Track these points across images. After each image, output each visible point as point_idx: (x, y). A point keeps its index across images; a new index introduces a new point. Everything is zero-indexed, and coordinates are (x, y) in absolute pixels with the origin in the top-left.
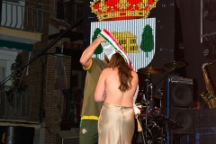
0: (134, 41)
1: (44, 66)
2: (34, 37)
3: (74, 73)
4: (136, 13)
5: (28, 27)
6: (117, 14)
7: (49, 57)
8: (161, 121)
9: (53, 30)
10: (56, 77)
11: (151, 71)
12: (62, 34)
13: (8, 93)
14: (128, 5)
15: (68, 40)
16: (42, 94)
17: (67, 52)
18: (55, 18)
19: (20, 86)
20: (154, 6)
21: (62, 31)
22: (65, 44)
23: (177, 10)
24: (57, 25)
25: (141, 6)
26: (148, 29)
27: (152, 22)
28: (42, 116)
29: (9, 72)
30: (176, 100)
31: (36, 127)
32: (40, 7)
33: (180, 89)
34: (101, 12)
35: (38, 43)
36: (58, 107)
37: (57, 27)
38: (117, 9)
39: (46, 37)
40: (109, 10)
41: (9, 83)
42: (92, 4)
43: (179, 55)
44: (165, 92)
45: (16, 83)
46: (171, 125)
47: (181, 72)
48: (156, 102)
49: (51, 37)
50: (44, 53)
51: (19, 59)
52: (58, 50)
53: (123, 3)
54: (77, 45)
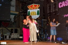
1: (19, 18)
2: (17, 13)
4: (36, 8)
5: (16, 11)
8: (41, 27)
9: (21, 12)
10: (22, 20)
11: (39, 18)
13: (13, 23)
14: (34, 6)
16: (19, 23)
17: (23, 15)
19: (15, 22)
20: (39, 7)
23: (43, 7)
24: (21, 10)
26: (38, 11)
27: (39, 9)
28: (19, 27)
29: (13, 19)
31: (18, 29)
32: (18, 7)
33: (44, 21)
38: (32, 7)
39: (19, 13)
41: (13, 21)
42: (28, 6)
43: (44, 15)
44: (42, 22)
46: (43, 28)
47: (44, 18)
48: (40, 24)
49: (20, 13)
50: (19, 16)
51: (15, 17)
52: (22, 15)
53: (33, 6)
54: (25, 14)
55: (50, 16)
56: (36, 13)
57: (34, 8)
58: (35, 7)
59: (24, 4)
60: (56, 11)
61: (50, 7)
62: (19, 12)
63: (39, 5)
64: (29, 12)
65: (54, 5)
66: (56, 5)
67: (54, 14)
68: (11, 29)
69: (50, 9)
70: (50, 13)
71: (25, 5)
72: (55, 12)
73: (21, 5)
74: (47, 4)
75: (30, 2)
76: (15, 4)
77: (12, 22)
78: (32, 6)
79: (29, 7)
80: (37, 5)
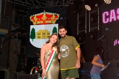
0: (49, 34)
1: (9, 44)
2: (5, 31)
3: (23, 47)
4: (50, 22)
5: (2, 27)
6: (42, 22)
7: (12, 40)
9: (13, 28)
10: (15, 49)
15: (20, 33)
17: (19, 38)
18: (14, 23)
20: (58, 19)
21: (17, 29)
22: (19, 34)
24: (15, 26)
25: (52, 18)
26: (55, 28)
28: (8, 66)
31: (6, 70)
32: (8, 18)
34: (35, 21)
35: (6, 34)
36: (15, 62)
37: (15, 27)
38: (41, 20)
39: (10, 31)
40: (38, 20)
42: (31, 17)
50: (9, 38)
52: (15, 37)
53: (44, 17)
57: (47, 22)
58: (47, 19)
59: (22, 11)
60: (96, 31)
61: (82, 20)
62: (10, 29)
64: (33, 30)
66: (95, 17)
67: (92, 36)
69: (82, 25)
70: (82, 35)
71: (25, 14)
72: (95, 33)
73: (14, 12)
74: (76, 13)
75: (37, 7)
79: (34, 18)
80: (53, 14)
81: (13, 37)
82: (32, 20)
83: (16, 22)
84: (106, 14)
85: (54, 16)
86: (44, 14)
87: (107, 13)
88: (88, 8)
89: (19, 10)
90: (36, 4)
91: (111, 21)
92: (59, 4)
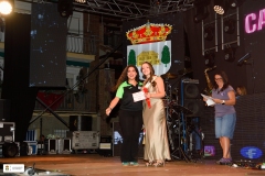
0: (157, 57)
1: (97, 77)
2: (90, 58)
4: (158, 38)
5: (86, 52)
6: (144, 39)
8: (178, 109)
9: (102, 53)
10: (105, 83)
11: (169, 76)
12: (108, 55)
14: (152, 32)
15: (112, 59)
16: (97, 95)
17: (111, 67)
18: (103, 45)
19: (83, 90)
20: (169, 32)
21: (108, 53)
22: (110, 61)
23: (185, 34)
24: (104, 49)
25: (160, 33)
26: (166, 48)
27: (168, 44)
29: (75, 81)
30: (188, 94)
32: (93, 38)
33: (190, 87)
34: (133, 39)
35: (93, 62)
37: (105, 51)
38: (144, 36)
39: (98, 57)
40: (139, 37)
41: (76, 89)
42: (128, 33)
43: (188, 65)
44: (179, 90)
45: (80, 89)
47: (190, 76)
48: (174, 97)
49: (101, 57)
50: (97, 68)
51: (81, 72)
52: (106, 66)
53: (149, 32)
54: (118, 62)
55: (210, 65)
56: (159, 57)
57: (152, 39)
58: (153, 35)
59: (113, 25)
60: (234, 48)
61: (210, 30)
62: (97, 54)
63: (170, 27)
64: (132, 52)
65: (225, 24)
66: (232, 24)
67: (227, 57)
68: (68, 115)
69: (210, 39)
70: (211, 55)
71: (119, 29)
72: (232, 50)
73: (102, 28)
74: (199, 21)
75: (136, 17)
76: (82, 28)
77: (72, 91)
78: (144, 30)
79: (132, 34)
80: (162, 25)
81: (103, 66)
82: (129, 38)
83: (106, 43)
84: (250, 18)
85: (164, 29)
86: (148, 26)
87: (253, 16)
88: (219, 10)
89: (110, 25)
90: (135, 11)
91: (260, 28)
92: (170, 9)
